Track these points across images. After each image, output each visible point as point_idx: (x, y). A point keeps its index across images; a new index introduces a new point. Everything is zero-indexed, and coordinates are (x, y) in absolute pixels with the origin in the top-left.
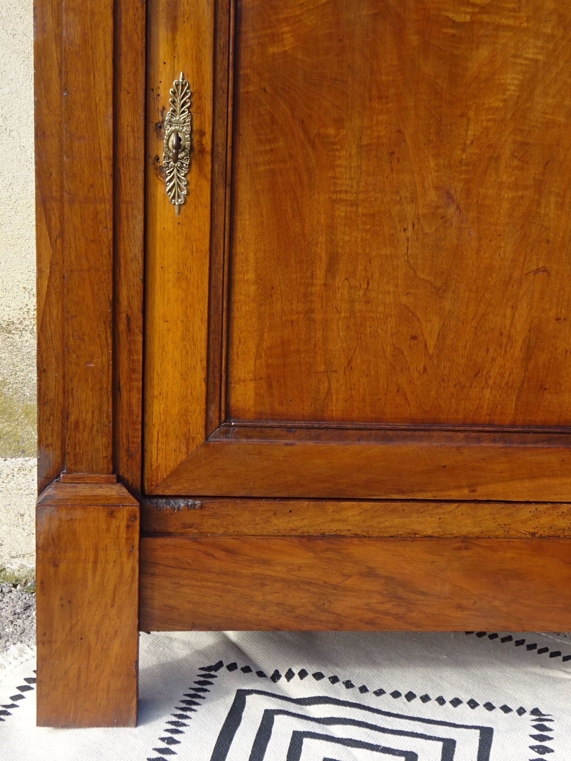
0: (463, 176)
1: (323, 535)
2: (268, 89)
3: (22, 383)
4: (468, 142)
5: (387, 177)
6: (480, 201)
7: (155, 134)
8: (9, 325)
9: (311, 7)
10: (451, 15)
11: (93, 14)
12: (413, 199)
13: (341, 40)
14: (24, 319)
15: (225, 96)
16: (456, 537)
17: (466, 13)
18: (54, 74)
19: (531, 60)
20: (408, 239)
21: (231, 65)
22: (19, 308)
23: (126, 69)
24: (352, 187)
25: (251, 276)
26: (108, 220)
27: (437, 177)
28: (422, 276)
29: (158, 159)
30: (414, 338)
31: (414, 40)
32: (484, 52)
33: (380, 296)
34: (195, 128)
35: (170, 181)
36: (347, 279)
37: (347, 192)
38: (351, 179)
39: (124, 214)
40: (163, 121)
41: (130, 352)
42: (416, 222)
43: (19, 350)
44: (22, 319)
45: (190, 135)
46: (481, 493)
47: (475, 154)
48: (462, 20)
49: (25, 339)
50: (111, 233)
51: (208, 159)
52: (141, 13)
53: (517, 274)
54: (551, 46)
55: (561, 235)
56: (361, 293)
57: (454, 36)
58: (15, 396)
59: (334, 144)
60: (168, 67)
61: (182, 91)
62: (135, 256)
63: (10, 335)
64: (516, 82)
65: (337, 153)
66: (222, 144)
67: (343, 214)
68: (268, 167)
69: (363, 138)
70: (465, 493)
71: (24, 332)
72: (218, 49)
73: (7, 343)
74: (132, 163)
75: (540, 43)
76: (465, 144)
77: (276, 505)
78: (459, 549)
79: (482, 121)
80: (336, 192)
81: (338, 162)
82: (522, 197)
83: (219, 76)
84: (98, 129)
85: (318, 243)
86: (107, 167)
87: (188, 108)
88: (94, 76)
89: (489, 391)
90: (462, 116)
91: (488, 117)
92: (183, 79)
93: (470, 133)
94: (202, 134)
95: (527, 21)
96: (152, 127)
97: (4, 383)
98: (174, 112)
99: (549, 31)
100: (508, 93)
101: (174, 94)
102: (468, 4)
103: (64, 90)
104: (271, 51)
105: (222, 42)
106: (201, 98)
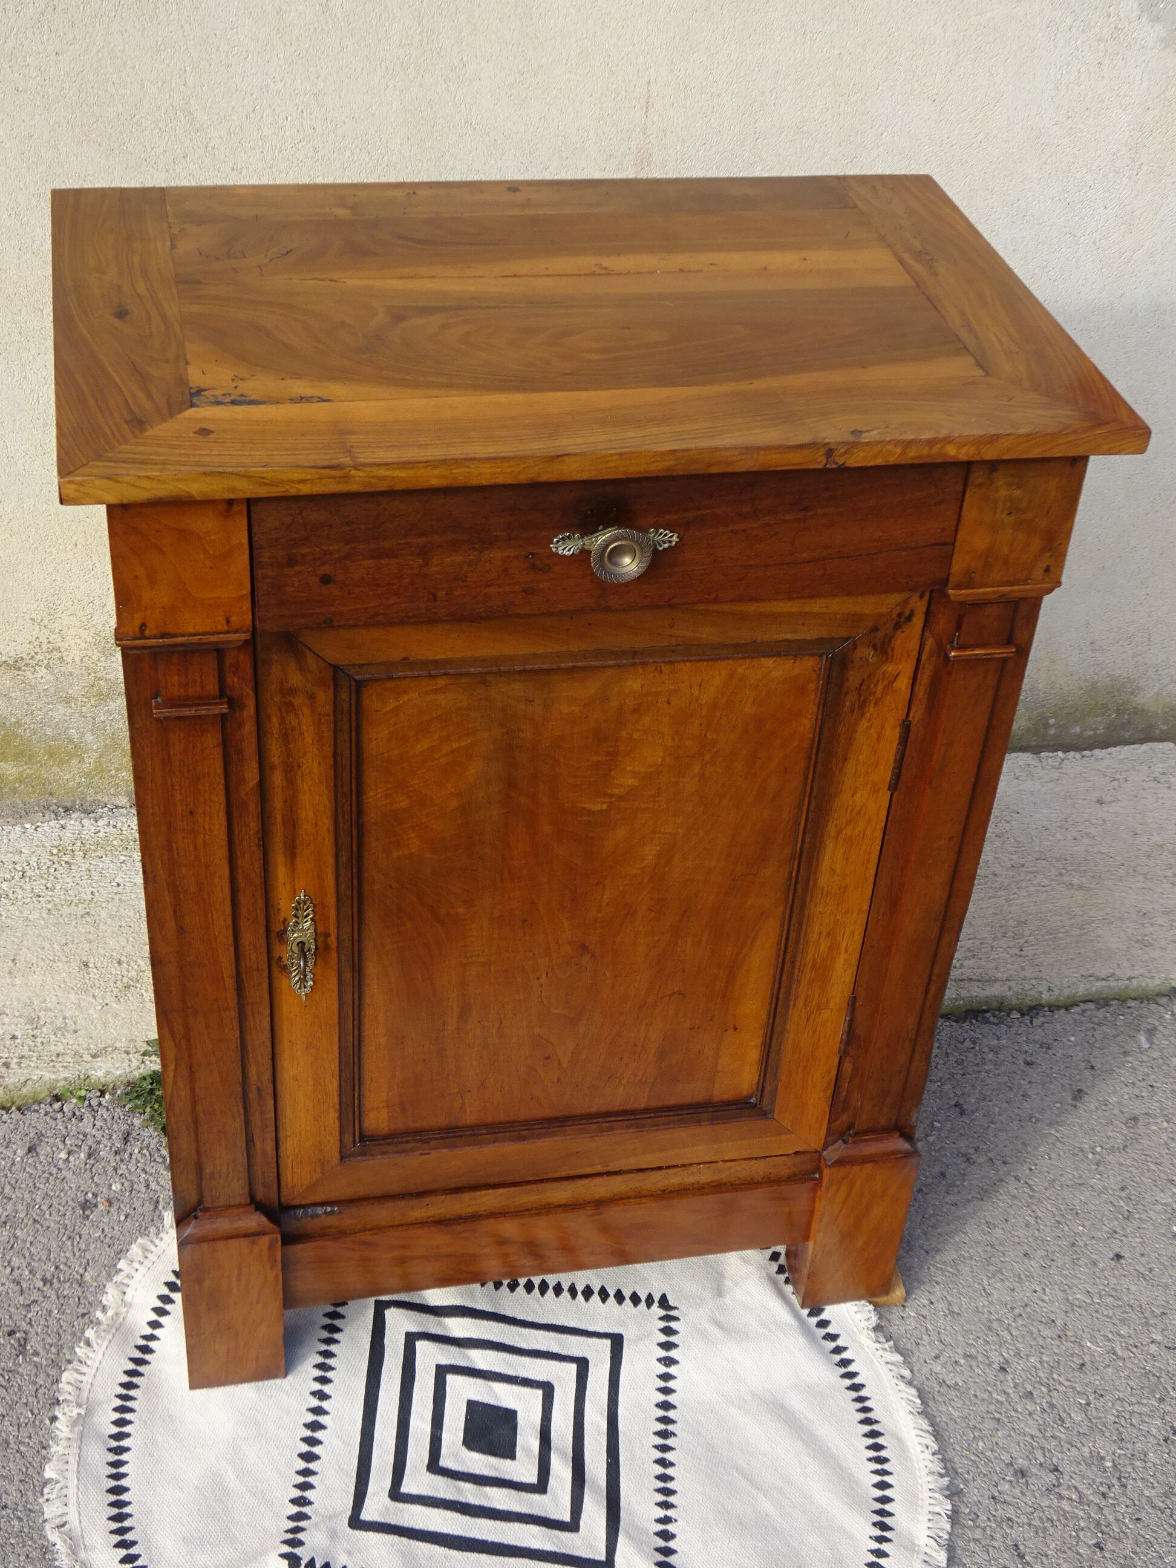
0: (598, 931)
1: (460, 1218)
2: (395, 885)
3: (42, 723)
4: (604, 904)
5: (520, 940)
6: (615, 948)
7: (278, 943)
8: (17, 661)
9: (438, 814)
10: (586, 806)
11: (207, 867)
12: (547, 954)
13: (470, 838)
14: (36, 653)
15: (349, 900)
16: (589, 1203)
17: (603, 803)
18: (169, 914)
19: (670, 833)
20: (541, 985)
21: (354, 874)
22: (27, 642)
23: (244, 901)
24: (483, 951)
25: (381, 1030)
26: (234, 1024)
27: (572, 934)
28: (556, 1011)
29: (280, 958)
30: (548, 1058)
31: (547, 829)
32: (621, 833)
33: (514, 1031)
34: (319, 932)
35: (295, 976)
36: (479, 1022)
37: (478, 955)
38: (483, 945)
39: (250, 1012)
40: (286, 929)
41: (262, 1113)
42: (549, 971)
43: (33, 687)
44: (33, 653)
45: (315, 940)
46: (613, 1166)
47: (611, 912)
48: (599, 808)
49: (39, 675)
50: (238, 1031)
51: (334, 954)
52: (259, 854)
53: (651, 999)
54: (691, 821)
55: (697, 965)
56: (494, 1031)
57: (589, 821)
58: (34, 737)
60: (288, 888)
61: (305, 905)
62: (263, 1041)
63: (20, 673)
64: (654, 852)
65: (468, 927)
66: (348, 938)
67: (474, 974)
68: (395, 946)
69: (495, 912)
70: (599, 1169)
71: (37, 668)
72: (341, 865)
73: (17, 681)
74: (255, 973)
75: (681, 819)
76: (600, 905)
77: (414, 1202)
78: (592, 1215)
79: (618, 887)
80: (467, 957)
81: (469, 934)
82: (659, 941)
83: (343, 887)
84: (219, 955)
85: (449, 999)
86: (230, 983)
87: (311, 918)
88: (212, 915)
89: (622, 1087)
90: (598, 884)
91: (625, 883)
92: (305, 896)
93: (605, 897)
94: (327, 935)
95: (667, 803)
96: (273, 935)
97: (18, 724)
98: (297, 922)
99: (690, 809)
100: (646, 862)
101: (296, 909)
102: (606, 795)
103: (181, 929)
104: (396, 854)
105: (344, 858)
106: (324, 908)
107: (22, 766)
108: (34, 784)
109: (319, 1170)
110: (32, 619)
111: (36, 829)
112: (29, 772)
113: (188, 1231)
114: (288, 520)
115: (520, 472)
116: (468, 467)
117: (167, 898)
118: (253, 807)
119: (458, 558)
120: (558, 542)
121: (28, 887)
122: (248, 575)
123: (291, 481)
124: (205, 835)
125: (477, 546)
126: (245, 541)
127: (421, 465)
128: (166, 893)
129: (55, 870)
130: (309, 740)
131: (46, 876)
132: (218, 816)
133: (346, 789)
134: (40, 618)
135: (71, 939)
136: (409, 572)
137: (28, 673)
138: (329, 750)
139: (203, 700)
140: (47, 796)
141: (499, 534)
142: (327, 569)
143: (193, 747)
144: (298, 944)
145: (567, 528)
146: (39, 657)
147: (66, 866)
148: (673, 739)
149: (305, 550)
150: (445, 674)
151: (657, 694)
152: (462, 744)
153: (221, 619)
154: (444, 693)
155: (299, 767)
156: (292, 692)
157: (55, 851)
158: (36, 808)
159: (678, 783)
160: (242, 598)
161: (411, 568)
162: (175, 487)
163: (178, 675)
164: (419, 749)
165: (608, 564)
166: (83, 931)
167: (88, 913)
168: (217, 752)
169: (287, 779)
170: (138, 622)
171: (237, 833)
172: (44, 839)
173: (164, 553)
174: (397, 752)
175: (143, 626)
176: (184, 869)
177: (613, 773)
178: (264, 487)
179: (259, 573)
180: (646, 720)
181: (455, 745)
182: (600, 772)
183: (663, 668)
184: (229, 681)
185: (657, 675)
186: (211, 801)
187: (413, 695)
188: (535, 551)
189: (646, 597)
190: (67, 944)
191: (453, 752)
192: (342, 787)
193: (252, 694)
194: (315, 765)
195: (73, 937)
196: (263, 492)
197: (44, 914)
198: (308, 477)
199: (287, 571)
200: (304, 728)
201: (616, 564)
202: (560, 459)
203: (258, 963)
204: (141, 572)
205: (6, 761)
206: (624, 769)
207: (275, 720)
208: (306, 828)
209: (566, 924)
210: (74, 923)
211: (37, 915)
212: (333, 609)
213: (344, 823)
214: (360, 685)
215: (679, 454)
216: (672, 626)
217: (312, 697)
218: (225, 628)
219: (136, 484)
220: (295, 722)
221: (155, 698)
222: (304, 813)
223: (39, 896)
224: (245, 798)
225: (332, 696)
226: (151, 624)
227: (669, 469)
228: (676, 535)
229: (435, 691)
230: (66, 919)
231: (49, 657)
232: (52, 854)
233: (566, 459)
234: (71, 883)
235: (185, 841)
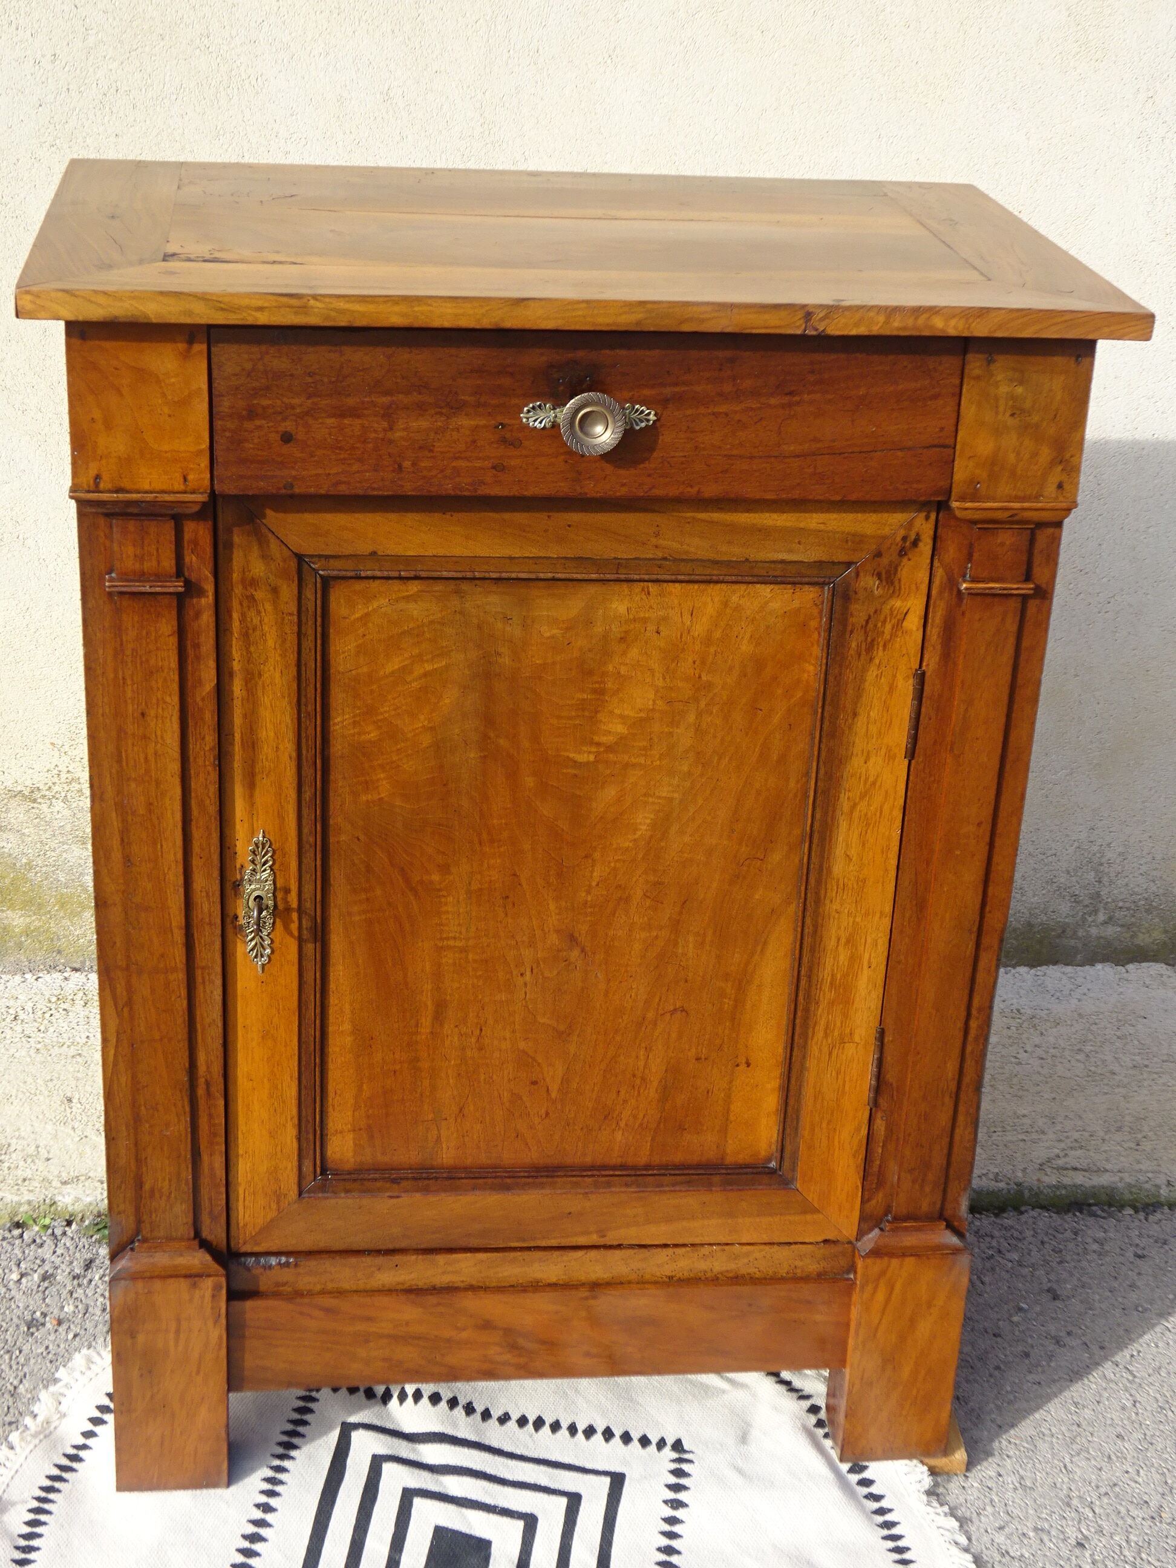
0: (588, 918)
1: (434, 1288)
2: (362, 837)
3: (54, 866)
4: (594, 884)
5: (501, 922)
6: (608, 943)
7: (233, 892)
8: (32, 792)
9: (410, 752)
10: (571, 755)
11: (158, 783)
12: (532, 944)
13: (444, 785)
14: (54, 784)
15: (312, 850)
16: (583, 1284)
17: (590, 752)
18: (116, 843)
19: (665, 798)
20: (525, 984)
21: (318, 817)
22: (46, 770)
23: (198, 834)
24: (460, 933)
25: (347, 1027)
26: (182, 989)
27: (558, 920)
28: (543, 1021)
29: (236, 917)
30: (534, 1083)
31: (529, 781)
32: (611, 792)
33: (496, 1042)
34: (278, 885)
35: (251, 940)
36: (457, 1026)
37: (455, 938)
38: (459, 925)
39: (199, 979)
40: (242, 879)
41: (210, 1116)
42: (534, 966)
43: (48, 823)
44: (50, 784)
45: (274, 894)
46: (611, 1238)
47: (602, 895)
48: (585, 760)
49: (56, 810)
50: (185, 1003)
51: (295, 915)
52: (214, 776)
53: (650, 1015)
54: (688, 784)
55: (701, 974)
56: (473, 1040)
57: (576, 775)
58: (45, 882)
59: (439, 890)
60: (246, 825)
61: (263, 848)
62: (214, 1020)
63: (35, 805)
64: (648, 821)
65: (443, 900)
66: (311, 899)
67: (451, 961)
68: (363, 917)
69: (473, 883)
70: (594, 1239)
71: (54, 800)
72: (303, 804)
73: (32, 815)
74: (207, 928)
75: (675, 782)
76: (590, 886)
77: (380, 1260)
78: (586, 1298)
79: (609, 862)
80: (441, 939)
81: (444, 909)
82: (657, 937)
83: (306, 830)
84: (167, 899)
85: (423, 991)
86: (179, 936)
87: (270, 867)
88: (162, 846)
89: (620, 1132)
90: (586, 857)
91: (616, 858)
92: (264, 837)
93: (595, 874)
94: (287, 891)
95: (660, 759)
96: (229, 886)
97: (29, 866)
98: (254, 870)
99: (685, 768)
100: (639, 833)
101: (254, 852)
102: (592, 743)
103: (128, 860)
104: (364, 798)
105: (307, 795)
106: (284, 855)
107: (30, 916)
108: (41, 938)
109: (274, 1206)
110: (53, 744)
111: (36, 980)
112: (36, 923)
113: (123, 1263)
114: (248, 366)
115: (483, 315)
116: (430, 305)
117: (114, 821)
118: (209, 716)
119: (423, 423)
120: (529, 411)
121: (19, 1029)
122: (207, 427)
123: (248, 307)
124: (156, 743)
125: (444, 411)
126: (205, 387)
127: (381, 299)
128: (114, 814)
129: (51, 1015)
130: (271, 643)
131: (40, 1020)
132: (171, 720)
133: (310, 708)
134: (61, 743)
135: (57, 1075)
136: (373, 435)
137: (44, 807)
138: (292, 657)
139: (159, 577)
140: (55, 954)
141: (467, 398)
142: (288, 426)
143: (147, 634)
144: (255, 899)
145: (538, 396)
146: (56, 788)
147: (65, 1012)
148: (664, 678)
149: (265, 402)
150: (416, 578)
151: (645, 620)
152: (435, 666)
153: (178, 476)
154: (416, 601)
155: (260, 675)
156: (253, 583)
157: (54, 999)
158: (42, 967)
159: (671, 734)
160: (201, 451)
161: (375, 431)
162: (131, 305)
163: (134, 546)
164: (389, 669)
165: (579, 433)
166: (72, 1070)
167: (80, 1055)
168: (173, 641)
169: (247, 690)
170: (93, 472)
171: (191, 746)
172: (44, 988)
173: (121, 395)
174: (365, 669)
175: (98, 477)
176: (133, 785)
177: (598, 715)
178: (221, 313)
179: (218, 424)
180: (634, 653)
181: (428, 667)
182: (587, 713)
183: (651, 589)
184: (187, 559)
185: (644, 597)
186: (165, 702)
187: (383, 601)
188: (506, 421)
189: (623, 485)
190: (51, 1080)
191: (425, 675)
192: (306, 705)
193: (211, 578)
194: (277, 675)
195: (59, 1074)
196: (220, 318)
197: (32, 1052)
198: (266, 305)
199: (248, 425)
200: (266, 628)
201: (587, 434)
202: (526, 302)
203: (210, 915)
204: (97, 414)
205: (14, 910)
206: (611, 712)
207: (235, 616)
208: (266, 751)
209: (552, 906)
210: (63, 1062)
211: (23, 1053)
212: (294, 473)
213: (308, 751)
214: (326, 583)
215: (649, 306)
216: (657, 535)
217: (275, 591)
218: (182, 487)
219: (93, 299)
220: (256, 621)
221: (110, 573)
222: (264, 733)
223: (29, 1037)
224: (201, 704)
225: (296, 592)
226: (106, 477)
227: (638, 323)
228: (653, 413)
229: (407, 598)
230: (55, 1058)
231: (67, 788)
232: (50, 1001)
233: (531, 303)
234: (66, 1027)
235: (136, 749)
